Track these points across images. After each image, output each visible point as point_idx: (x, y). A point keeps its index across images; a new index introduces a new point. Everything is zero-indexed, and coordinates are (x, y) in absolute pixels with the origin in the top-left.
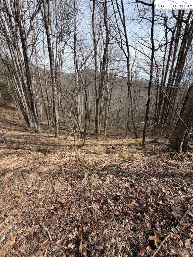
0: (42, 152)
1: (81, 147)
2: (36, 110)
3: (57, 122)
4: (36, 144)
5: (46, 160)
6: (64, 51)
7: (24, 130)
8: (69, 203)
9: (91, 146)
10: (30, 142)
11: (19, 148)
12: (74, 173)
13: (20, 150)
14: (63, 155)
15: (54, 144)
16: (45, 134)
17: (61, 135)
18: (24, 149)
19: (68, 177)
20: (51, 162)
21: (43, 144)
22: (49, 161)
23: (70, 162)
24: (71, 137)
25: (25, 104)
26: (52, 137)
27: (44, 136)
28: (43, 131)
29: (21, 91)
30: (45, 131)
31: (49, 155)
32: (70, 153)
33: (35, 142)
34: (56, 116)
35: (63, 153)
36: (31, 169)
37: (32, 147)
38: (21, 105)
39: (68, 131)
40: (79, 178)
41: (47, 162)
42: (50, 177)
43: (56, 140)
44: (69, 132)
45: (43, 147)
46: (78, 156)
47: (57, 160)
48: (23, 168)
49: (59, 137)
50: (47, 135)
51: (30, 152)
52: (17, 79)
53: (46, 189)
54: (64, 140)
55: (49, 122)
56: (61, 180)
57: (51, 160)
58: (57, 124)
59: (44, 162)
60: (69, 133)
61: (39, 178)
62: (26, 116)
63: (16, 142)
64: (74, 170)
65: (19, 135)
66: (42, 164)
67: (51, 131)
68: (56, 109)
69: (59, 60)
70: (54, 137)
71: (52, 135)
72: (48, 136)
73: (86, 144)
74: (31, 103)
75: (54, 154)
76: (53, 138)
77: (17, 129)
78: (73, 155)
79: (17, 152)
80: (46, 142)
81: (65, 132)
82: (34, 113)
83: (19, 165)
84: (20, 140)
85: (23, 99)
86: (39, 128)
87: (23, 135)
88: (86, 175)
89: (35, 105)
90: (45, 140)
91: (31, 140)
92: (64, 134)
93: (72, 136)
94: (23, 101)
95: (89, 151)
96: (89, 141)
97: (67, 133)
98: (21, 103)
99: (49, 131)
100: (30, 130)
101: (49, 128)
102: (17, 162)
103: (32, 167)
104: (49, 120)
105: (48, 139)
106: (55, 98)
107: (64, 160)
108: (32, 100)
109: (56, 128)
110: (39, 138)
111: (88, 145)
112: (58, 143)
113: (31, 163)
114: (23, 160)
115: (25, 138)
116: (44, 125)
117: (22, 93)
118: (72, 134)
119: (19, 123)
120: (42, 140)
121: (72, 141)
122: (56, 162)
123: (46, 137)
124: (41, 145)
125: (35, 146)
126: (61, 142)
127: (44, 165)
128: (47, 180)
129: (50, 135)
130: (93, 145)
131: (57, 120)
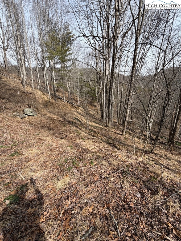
0: (110, 145)
1: (149, 154)
2: (110, 109)
3: (126, 122)
4: (105, 136)
5: (115, 154)
6: (147, 55)
7: (99, 123)
8: (138, 212)
9: (161, 157)
10: (102, 133)
11: (95, 136)
12: (143, 181)
13: (96, 138)
14: (129, 155)
15: (120, 141)
16: (113, 130)
17: (127, 134)
18: (98, 138)
19: (136, 182)
20: (118, 158)
21: (110, 138)
22: (117, 156)
23: (137, 166)
24: (136, 139)
25: (104, 103)
26: (119, 134)
27: (112, 131)
28: (112, 127)
29: (103, 94)
30: (113, 127)
31: (117, 150)
32: (137, 156)
33: (105, 134)
34: (127, 116)
35: (129, 153)
36: (104, 157)
37: (103, 139)
38: (101, 104)
39: (133, 132)
40: (150, 191)
41: (115, 156)
42: (119, 172)
43: (122, 138)
44: (135, 133)
45: (111, 141)
46: (146, 163)
47: (124, 158)
48: (98, 154)
49: (124, 136)
50: (114, 131)
51: (102, 142)
52: (103, 85)
53: (115, 182)
54: (129, 140)
55: (118, 120)
56: (129, 181)
57: (119, 155)
58: (126, 123)
59: (113, 155)
60: (134, 135)
61: (110, 168)
62: (102, 112)
63: (94, 131)
64: (143, 177)
65: (95, 126)
66: (111, 157)
67: (119, 128)
68: (128, 110)
69: (139, 65)
70: (120, 134)
71: (119, 132)
72: (116, 133)
73: (154, 152)
74: (109, 103)
75: (121, 151)
76: (120, 136)
77: (95, 121)
78: (141, 159)
79: (94, 139)
80: (113, 137)
81: (131, 132)
82: (109, 111)
83: (95, 149)
84: (96, 130)
85: (103, 100)
86: (110, 124)
87: (98, 127)
88: (161, 193)
89: (111, 105)
90: (113, 135)
91: (103, 132)
92: (129, 134)
93: (138, 138)
94: (103, 101)
95: (159, 162)
96: (157, 149)
97: (132, 134)
98: (102, 102)
99: (117, 128)
100: (103, 124)
101: (117, 125)
102: (94, 147)
103: (104, 156)
104: (118, 119)
105: (116, 135)
106: (129, 100)
107: (131, 161)
108: (109, 101)
109: (124, 127)
110: (108, 132)
111: (157, 154)
112: (124, 141)
113: (103, 152)
114: (97, 147)
115: (99, 130)
116: (113, 122)
117: (103, 95)
118: (137, 136)
119: (96, 117)
120: (110, 134)
121: (138, 144)
122: (123, 159)
123: (114, 133)
124: (109, 138)
125: (105, 138)
126: (126, 141)
127: (113, 158)
128: (116, 173)
129: (117, 132)
130: (165, 157)
131: (126, 119)
